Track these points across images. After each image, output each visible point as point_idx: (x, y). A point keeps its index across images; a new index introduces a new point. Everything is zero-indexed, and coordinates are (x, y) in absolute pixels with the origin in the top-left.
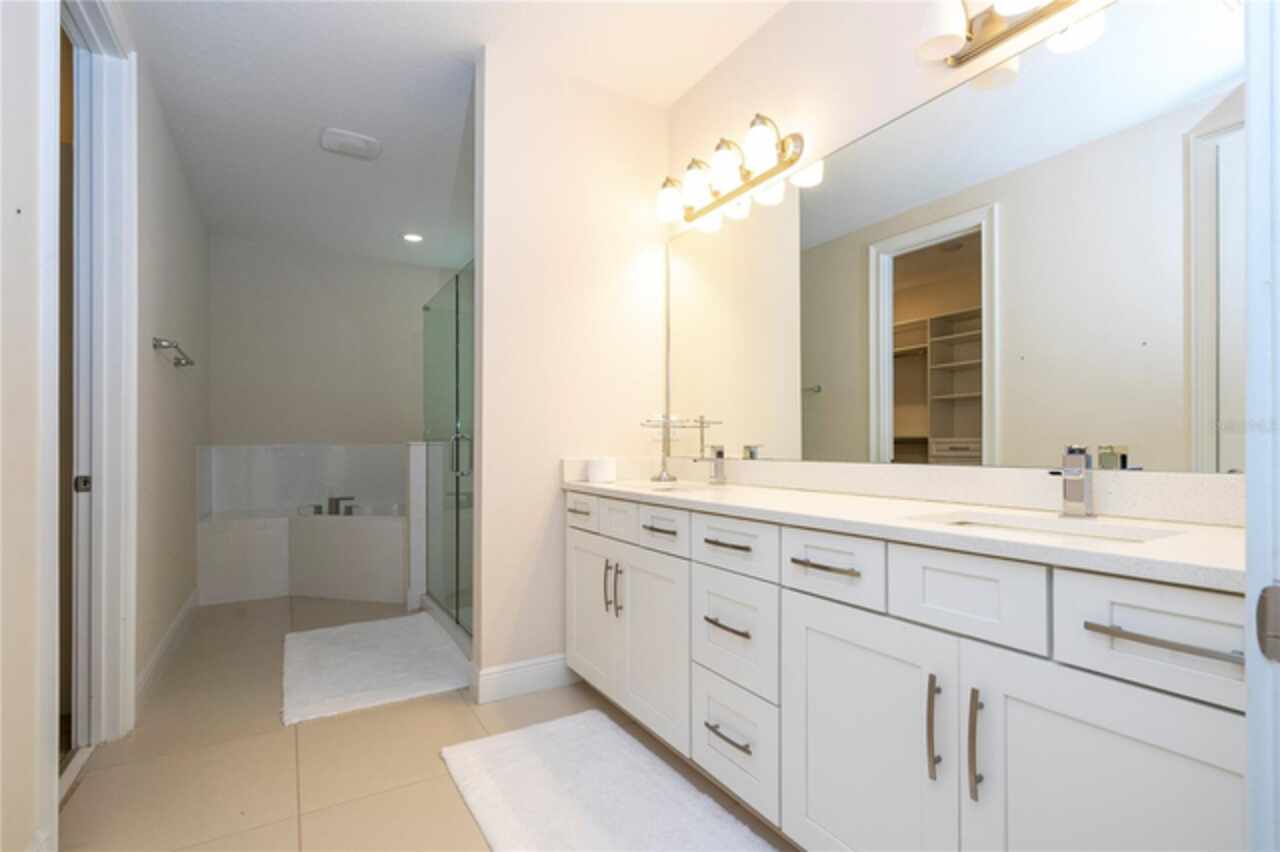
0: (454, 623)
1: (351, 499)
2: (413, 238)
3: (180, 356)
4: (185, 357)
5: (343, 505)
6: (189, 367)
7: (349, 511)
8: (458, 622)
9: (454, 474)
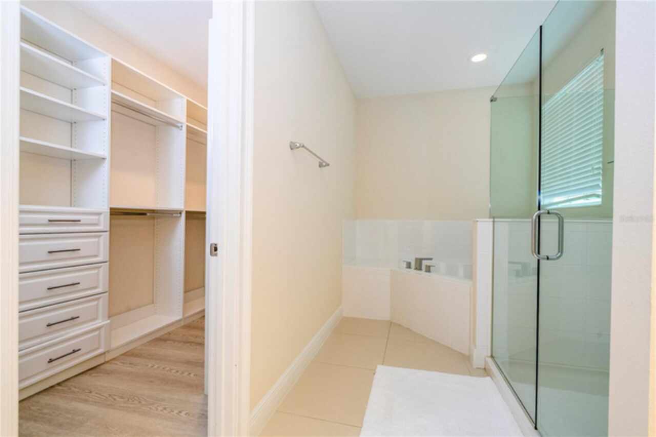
0: (532, 427)
1: (431, 259)
2: (479, 58)
3: (321, 162)
4: (324, 162)
5: (425, 263)
6: (327, 167)
7: (428, 270)
8: (536, 428)
9: (536, 257)
